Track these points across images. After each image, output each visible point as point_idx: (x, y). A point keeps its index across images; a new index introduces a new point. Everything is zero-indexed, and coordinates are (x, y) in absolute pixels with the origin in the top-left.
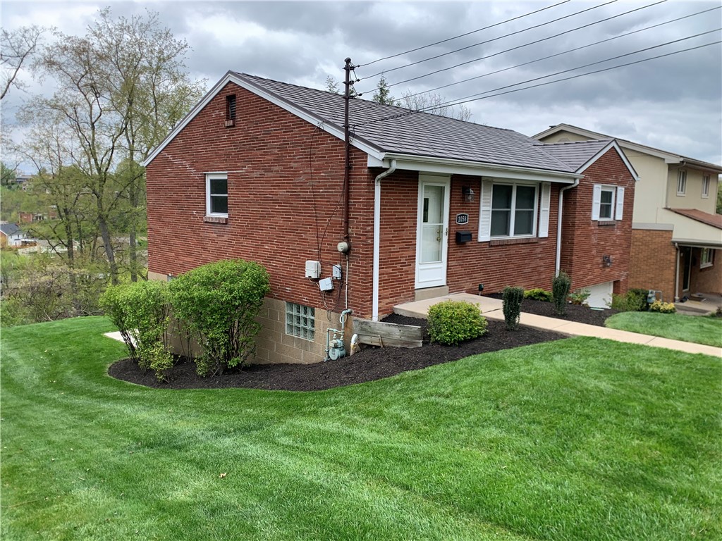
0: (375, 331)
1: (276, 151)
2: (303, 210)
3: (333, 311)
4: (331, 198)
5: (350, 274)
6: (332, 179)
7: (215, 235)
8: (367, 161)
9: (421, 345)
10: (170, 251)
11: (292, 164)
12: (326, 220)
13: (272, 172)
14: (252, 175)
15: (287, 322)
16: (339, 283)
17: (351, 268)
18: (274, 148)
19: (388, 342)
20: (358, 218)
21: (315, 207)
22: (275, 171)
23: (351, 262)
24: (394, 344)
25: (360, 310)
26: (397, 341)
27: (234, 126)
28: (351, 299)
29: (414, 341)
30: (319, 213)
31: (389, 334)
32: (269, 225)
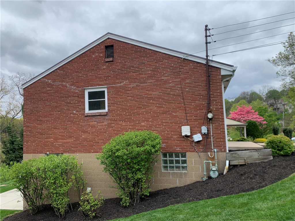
0: (242, 156)
1: (150, 72)
2: (173, 101)
3: (202, 152)
4: (195, 93)
5: (213, 130)
6: (194, 83)
7: (96, 123)
8: (220, 72)
9: (272, 158)
10: (49, 138)
11: (163, 78)
12: (192, 104)
13: (147, 83)
14: (130, 86)
15: (163, 165)
16: (206, 136)
17: (214, 127)
18: (149, 71)
19: (249, 161)
20: (216, 101)
21: (183, 98)
22: (148, 83)
23: (213, 124)
24: (254, 161)
25: (223, 148)
26: (256, 159)
27: (112, 61)
28: (215, 143)
29: (268, 157)
30: (186, 101)
31: (251, 156)
32: (145, 112)
